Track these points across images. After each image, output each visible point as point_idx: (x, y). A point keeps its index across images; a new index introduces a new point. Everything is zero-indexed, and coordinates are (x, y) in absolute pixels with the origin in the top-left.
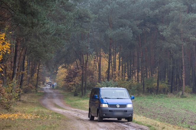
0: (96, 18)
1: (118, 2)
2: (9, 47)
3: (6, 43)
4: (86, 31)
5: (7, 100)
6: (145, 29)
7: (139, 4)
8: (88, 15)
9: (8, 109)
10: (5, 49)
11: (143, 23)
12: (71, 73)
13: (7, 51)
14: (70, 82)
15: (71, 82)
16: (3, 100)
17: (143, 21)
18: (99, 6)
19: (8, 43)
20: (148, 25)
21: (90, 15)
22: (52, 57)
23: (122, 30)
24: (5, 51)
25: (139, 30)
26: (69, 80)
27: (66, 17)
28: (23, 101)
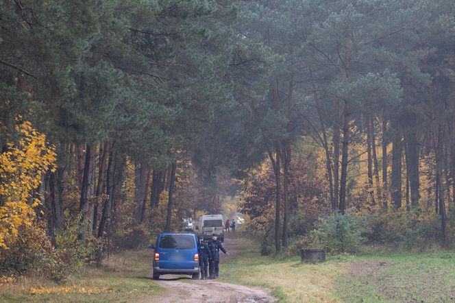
0: (281, 61)
1: (361, 5)
2: (55, 159)
3: (49, 151)
4: (255, 96)
5: (56, 262)
6: (441, 72)
7: (421, 8)
8: (260, 55)
9: (57, 280)
10: (46, 163)
11: (436, 55)
12: (259, 190)
13: (50, 167)
14: (256, 216)
15: (259, 214)
16: (48, 262)
17: (435, 49)
18: (313, 13)
19: (52, 150)
20: (451, 60)
21: (264, 56)
22: (166, 164)
23: (373, 80)
24: (47, 169)
25: (421, 74)
26: (254, 210)
27: (200, 69)
28: (107, 266)
